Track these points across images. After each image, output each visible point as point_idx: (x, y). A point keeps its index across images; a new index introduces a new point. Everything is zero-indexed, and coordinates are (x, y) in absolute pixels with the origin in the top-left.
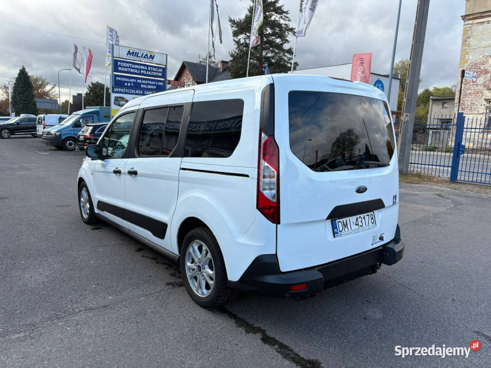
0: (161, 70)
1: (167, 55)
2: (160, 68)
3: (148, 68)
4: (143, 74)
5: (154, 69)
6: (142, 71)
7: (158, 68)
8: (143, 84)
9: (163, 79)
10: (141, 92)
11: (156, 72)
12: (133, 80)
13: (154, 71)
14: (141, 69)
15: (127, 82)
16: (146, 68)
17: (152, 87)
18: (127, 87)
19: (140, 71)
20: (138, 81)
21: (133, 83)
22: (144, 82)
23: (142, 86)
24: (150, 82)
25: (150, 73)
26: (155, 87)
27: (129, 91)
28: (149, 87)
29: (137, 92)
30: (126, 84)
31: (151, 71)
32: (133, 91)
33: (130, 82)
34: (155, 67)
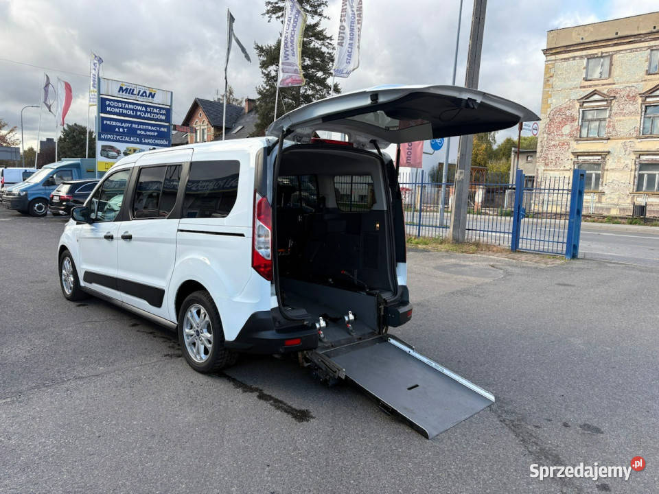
0: (164, 112)
1: (172, 93)
2: (163, 109)
3: (146, 109)
4: (140, 117)
5: (155, 110)
6: (138, 113)
7: (161, 108)
8: (140, 129)
9: (167, 124)
10: (138, 140)
11: (157, 114)
12: (127, 125)
13: (155, 113)
14: (137, 111)
15: (119, 127)
16: (144, 109)
17: (152, 134)
18: (119, 133)
19: (136, 113)
20: (134, 126)
21: (126, 128)
22: (141, 127)
23: (139, 132)
24: (150, 128)
25: (149, 116)
26: (156, 134)
27: (122, 138)
28: (148, 133)
29: (132, 139)
30: (117, 130)
31: (150, 112)
32: (127, 139)
33: (123, 128)
34: (157, 108)
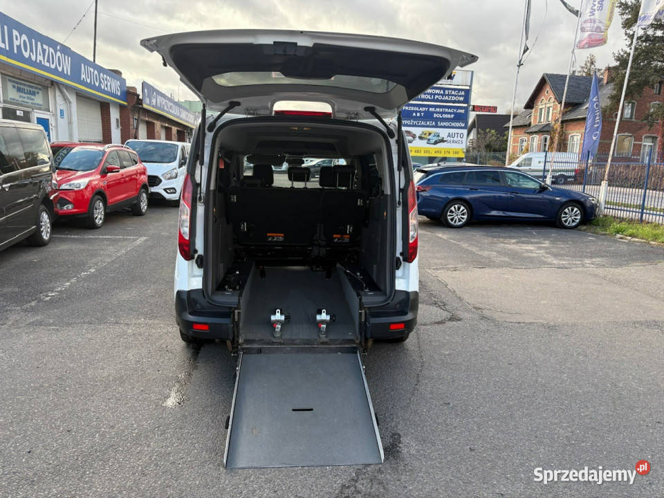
0: (463, 93)
1: (472, 72)
2: (462, 90)
3: (444, 92)
4: (437, 100)
5: (453, 93)
6: (436, 97)
7: (459, 90)
8: (437, 113)
9: (466, 105)
10: (434, 123)
11: (455, 96)
12: (423, 109)
13: (453, 95)
14: (435, 94)
15: (416, 112)
16: (442, 92)
17: (449, 116)
18: (416, 118)
19: (434, 97)
20: (430, 109)
21: (423, 112)
22: (438, 110)
23: (435, 115)
24: (447, 110)
25: (447, 98)
26: (453, 116)
27: (418, 123)
28: (445, 116)
29: (428, 123)
30: (414, 114)
31: (448, 95)
32: (423, 123)
33: (420, 112)
34: (455, 90)
